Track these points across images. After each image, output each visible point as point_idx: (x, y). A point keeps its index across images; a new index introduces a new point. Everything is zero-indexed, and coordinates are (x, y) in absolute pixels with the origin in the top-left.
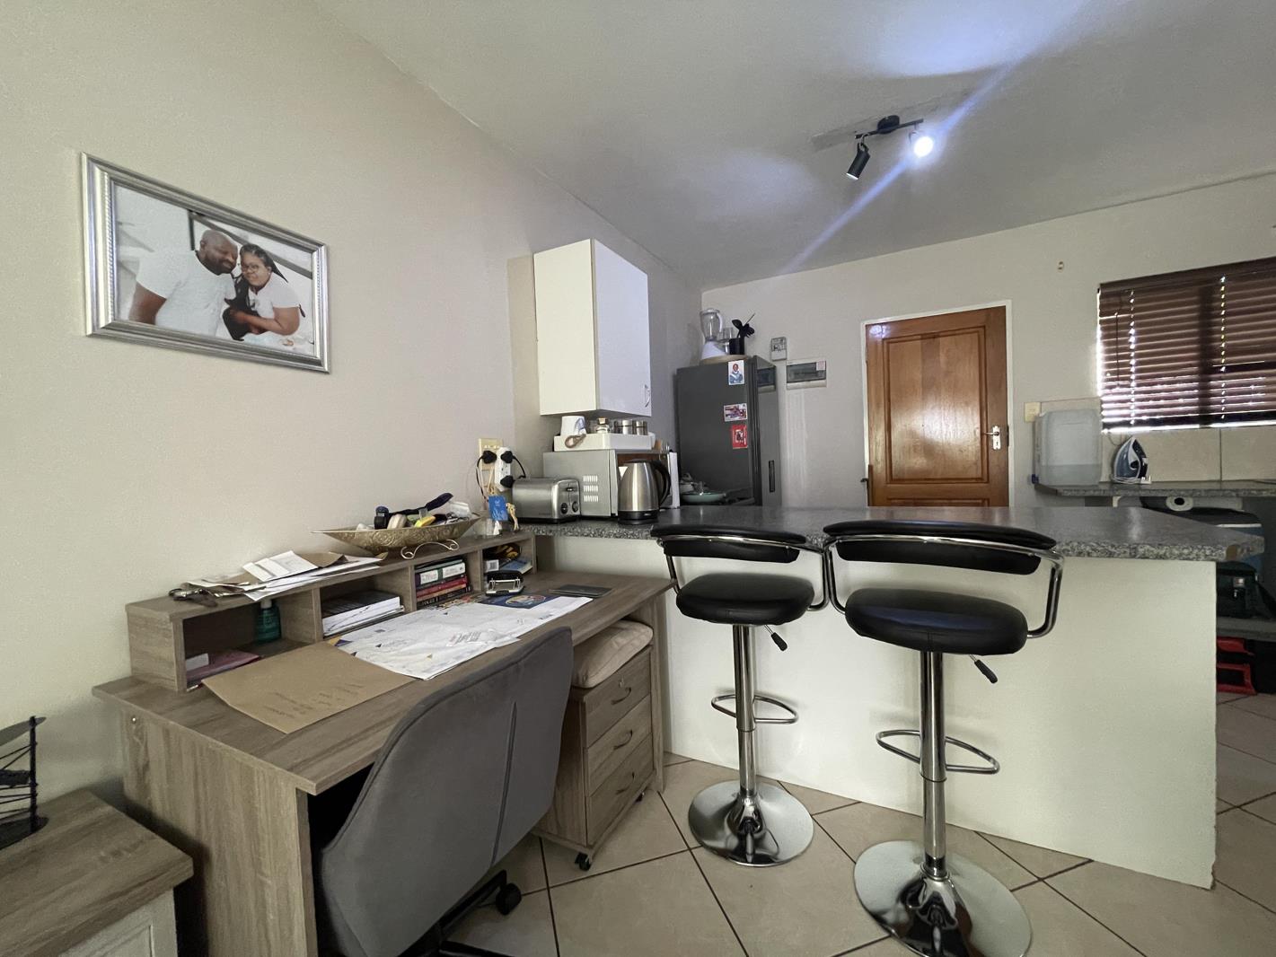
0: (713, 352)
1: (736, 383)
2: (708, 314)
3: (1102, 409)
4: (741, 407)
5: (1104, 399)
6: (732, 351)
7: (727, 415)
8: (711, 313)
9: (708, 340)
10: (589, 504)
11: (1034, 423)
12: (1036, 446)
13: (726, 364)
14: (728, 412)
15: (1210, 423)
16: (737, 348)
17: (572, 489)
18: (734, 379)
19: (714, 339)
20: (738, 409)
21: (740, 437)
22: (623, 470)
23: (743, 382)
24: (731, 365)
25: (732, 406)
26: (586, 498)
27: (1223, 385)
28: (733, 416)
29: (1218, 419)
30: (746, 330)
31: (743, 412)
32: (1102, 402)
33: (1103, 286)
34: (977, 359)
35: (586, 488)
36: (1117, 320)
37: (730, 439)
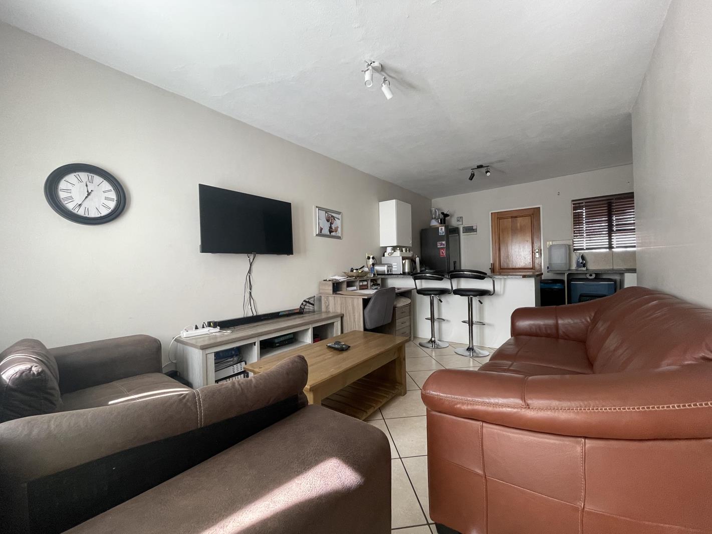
0: (434, 223)
1: (442, 234)
3: (574, 244)
4: (443, 242)
6: (441, 223)
8: (434, 209)
10: (394, 271)
11: (549, 248)
12: (549, 257)
13: (438, 228)
15: (611, 249)
16: (443, 222)
17: (390, 266)
19: (435, 218)
21: (443, 253)
22: (404, 261)
23: (444, 234)
24: (440, 228)
25: (440, 242)
26: (393, 269)
27: (615, 236)
28: (440, 245)
29: (613, 247)
30: (446, 215)
31: (444, 244)
32: (573, 241)
33: (573, 201)
34: (531, 225)
35: (394, 266)
36: (579, 212)
37: (440, 253)
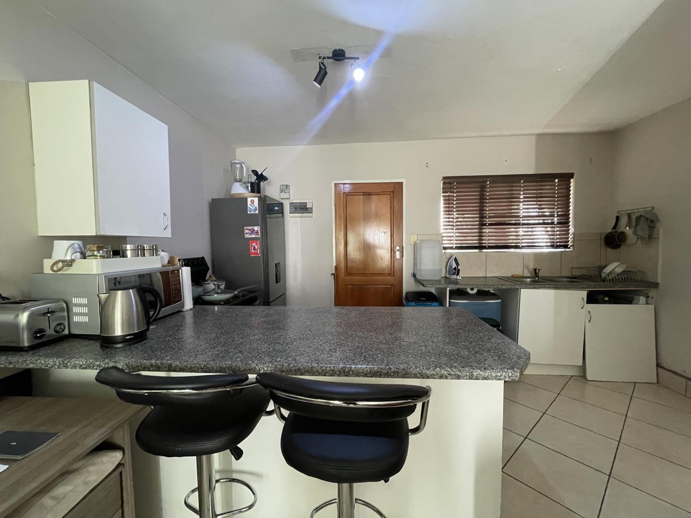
0: (239, 189)
1: (252, 212)
2: (236, 163)
3: (443, 240)
4: (256, 228)
5: (444, 235)
6: (253, 191)
7: (246, 233)
8: (239, 163)
9: (236, 181)
10: (79, 324)
11: (414, 245)
12: (415, 258)
13: (246, 199)
14: (247, 231)
15: (482, 249)
16: (255, 188)
17: (61, 310)
18: (251, 209)
19: (240, 181)
20: (254, 230)
21: (256, 248)
23: (257, 212)
24: (249, 200)
25: (250, 228)
26: (76, 319)
27: (487, 232)
28: (251, 234)
29: (485, 248)
30: (261, 178)
31: (257, 232)
32: (443, 237)
33: (444, 178)
34: (390, 208)
35: (75, 310)
36: (449, 196)
37: (249, 249)
